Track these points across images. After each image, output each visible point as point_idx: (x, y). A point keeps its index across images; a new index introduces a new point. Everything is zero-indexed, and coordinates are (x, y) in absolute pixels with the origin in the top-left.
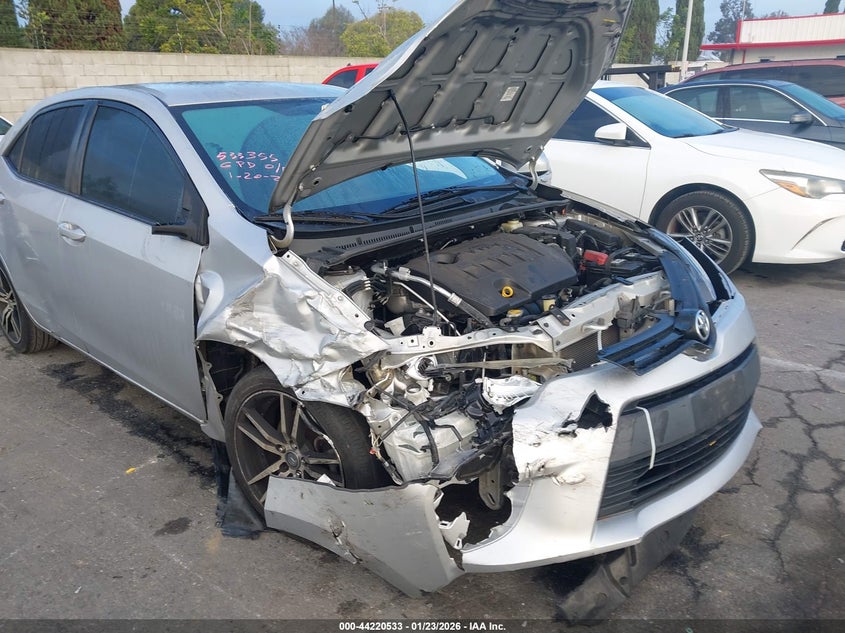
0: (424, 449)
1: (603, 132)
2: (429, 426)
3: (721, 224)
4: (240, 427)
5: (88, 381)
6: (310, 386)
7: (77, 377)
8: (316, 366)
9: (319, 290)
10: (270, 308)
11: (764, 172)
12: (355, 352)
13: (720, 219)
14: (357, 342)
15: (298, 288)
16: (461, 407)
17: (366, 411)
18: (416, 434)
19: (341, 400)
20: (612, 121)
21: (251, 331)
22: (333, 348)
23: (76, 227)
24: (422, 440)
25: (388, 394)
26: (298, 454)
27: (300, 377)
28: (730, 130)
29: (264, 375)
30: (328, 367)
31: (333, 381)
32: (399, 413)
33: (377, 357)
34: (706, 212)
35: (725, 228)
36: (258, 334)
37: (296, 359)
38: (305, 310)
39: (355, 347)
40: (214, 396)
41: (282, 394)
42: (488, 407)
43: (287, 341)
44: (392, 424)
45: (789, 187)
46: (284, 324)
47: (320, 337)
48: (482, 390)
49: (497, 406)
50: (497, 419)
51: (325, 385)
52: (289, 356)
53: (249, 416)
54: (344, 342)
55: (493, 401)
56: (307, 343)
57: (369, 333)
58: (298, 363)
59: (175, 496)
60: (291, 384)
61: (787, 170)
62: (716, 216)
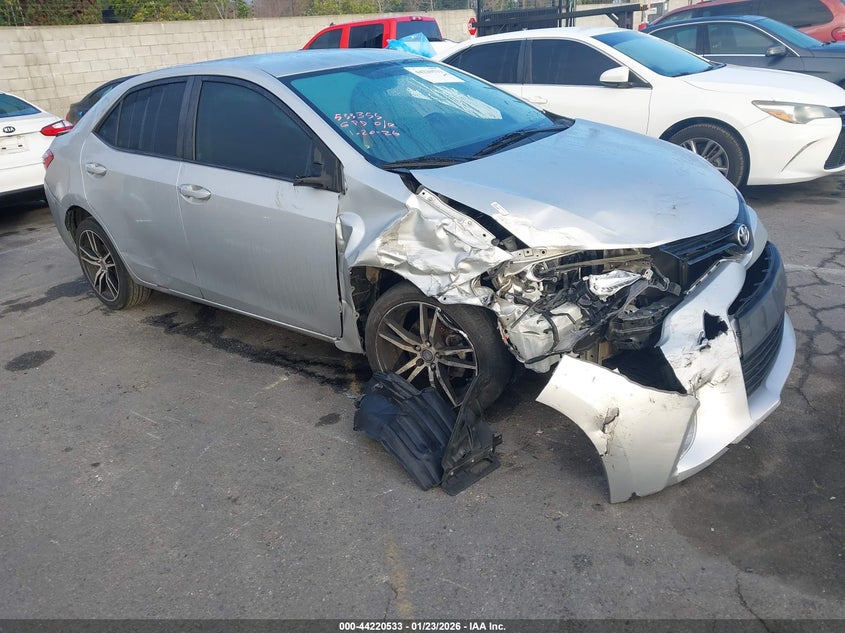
0: (546, 332)
1: (608, 76)
2: (548, 316)
3: (719, 153)
4: (381, 335)
5: (190, 327)
6: (448, 293)
7: (178, 324)
8: (453, 278)
9: (453, 218)
10: (411, 236)
11: (755, 103)
12: (486, 264)
13: (718, 149)
14: (487, 256)
15: (435, 218)
16: (573, 301)
17: (496, 308)
18: (538, 322)
19: (476, 301)
20: (614, 65)
21: (398, 256)
22: (467, 262)
23: (198, 188)
24: (545, 325)
25: (511, 294)
26: (433, 350)
27: (440, 288)
28: (718, 66)
29: (405, 290)
30: (463, 278)
31: (466, 288)
32: (522, 308)
33: (501, 267)
34: (705, 143)
35: (722, 156)
36: (403, 258)
37: (435, 274)
38: (441, 234)
39: (485, 259)
40: (352, 315)
41: (421, 304)
42: (596, 298)
43: (427, 260)
44: (518, 317)
45: (778, 115)
46: (424, 248)
47: (455, 254)
48: (589, 286)
49: (603, 296)
50: (603, 305)
51: (461, 292)
52: (430, 272)
53: (390, 325)
54: (477, 256)
55: (599, 292)
56: (444, 260)
57: (497, 248)
58: (437, 278)
59: (317, 400)
60: (434, 293)
61: (777, 100)
62: (714, 145)
